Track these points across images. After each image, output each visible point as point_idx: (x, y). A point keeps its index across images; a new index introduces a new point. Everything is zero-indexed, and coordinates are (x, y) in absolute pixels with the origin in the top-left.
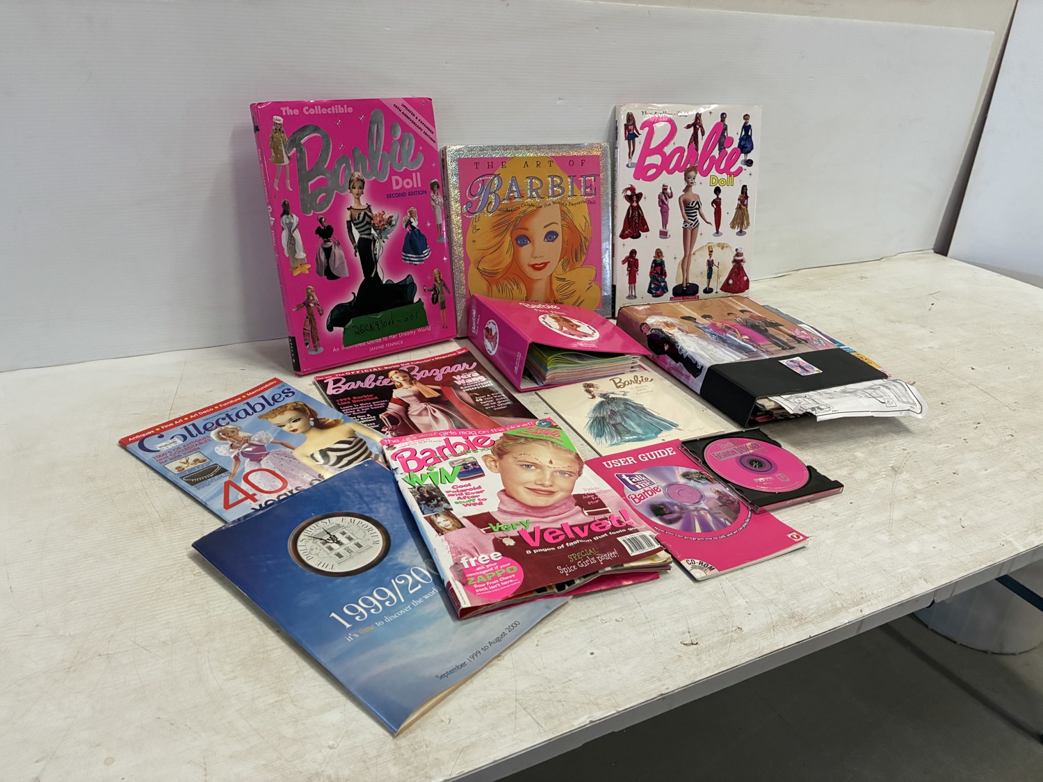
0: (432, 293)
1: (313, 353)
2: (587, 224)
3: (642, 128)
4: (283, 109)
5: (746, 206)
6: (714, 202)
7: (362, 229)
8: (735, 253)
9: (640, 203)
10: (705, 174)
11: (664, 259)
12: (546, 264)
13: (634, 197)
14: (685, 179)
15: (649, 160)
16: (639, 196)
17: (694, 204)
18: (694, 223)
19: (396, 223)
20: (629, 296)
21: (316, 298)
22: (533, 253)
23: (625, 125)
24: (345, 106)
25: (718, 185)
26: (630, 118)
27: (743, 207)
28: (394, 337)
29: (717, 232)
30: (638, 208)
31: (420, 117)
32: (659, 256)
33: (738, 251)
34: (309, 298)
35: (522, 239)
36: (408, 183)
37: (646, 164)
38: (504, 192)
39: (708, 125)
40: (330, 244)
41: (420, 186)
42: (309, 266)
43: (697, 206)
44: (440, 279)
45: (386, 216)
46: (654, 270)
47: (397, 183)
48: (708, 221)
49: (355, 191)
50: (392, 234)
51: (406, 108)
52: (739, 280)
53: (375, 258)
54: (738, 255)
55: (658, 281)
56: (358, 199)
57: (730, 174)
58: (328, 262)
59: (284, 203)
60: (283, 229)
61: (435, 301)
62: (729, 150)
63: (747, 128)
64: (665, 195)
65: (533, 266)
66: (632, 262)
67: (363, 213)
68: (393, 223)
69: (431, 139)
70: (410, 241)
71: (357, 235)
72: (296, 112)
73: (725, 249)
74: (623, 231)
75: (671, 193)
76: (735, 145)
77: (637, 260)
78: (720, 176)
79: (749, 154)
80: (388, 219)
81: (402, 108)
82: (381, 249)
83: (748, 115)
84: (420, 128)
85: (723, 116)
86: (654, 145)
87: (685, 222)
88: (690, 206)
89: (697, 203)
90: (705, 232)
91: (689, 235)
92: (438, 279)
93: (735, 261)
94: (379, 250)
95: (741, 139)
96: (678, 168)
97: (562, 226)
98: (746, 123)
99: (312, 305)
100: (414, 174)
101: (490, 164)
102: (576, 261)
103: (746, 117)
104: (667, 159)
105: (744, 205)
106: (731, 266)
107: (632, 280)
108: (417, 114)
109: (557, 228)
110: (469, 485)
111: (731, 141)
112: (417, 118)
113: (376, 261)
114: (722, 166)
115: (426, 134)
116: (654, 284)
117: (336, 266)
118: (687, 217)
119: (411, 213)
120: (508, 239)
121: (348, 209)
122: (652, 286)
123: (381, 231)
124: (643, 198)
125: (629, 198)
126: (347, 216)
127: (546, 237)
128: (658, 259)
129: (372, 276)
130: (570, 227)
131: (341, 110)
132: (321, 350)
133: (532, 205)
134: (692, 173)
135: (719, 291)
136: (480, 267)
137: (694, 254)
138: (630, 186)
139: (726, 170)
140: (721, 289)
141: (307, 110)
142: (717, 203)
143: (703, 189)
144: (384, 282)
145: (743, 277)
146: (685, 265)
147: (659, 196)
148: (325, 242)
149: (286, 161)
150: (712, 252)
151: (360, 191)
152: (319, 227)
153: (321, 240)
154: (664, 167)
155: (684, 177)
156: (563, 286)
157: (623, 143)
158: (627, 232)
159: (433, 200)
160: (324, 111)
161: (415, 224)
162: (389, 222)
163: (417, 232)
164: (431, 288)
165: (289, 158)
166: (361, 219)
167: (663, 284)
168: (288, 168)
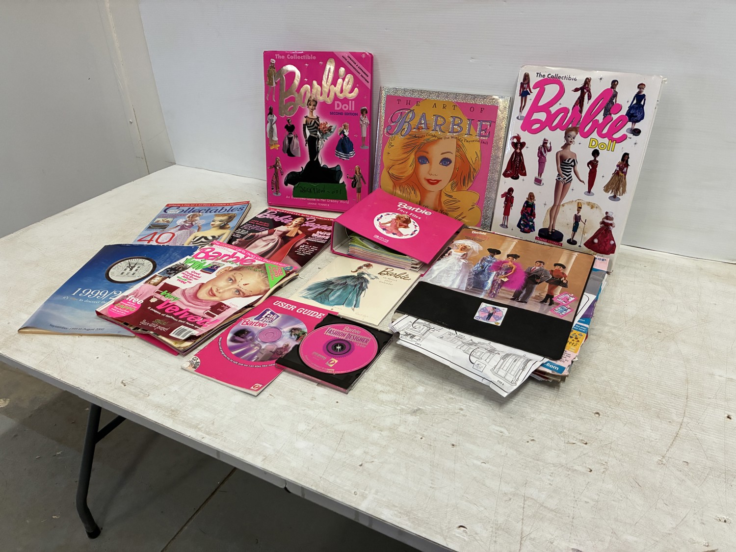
0: (353, 180)
1: (275, 195)
2: (477, 159)
3: (535, 87)
4: (276, 55)
5: (625, 173)
6: (590, 163)
7: (312, 131)
8: (605, 215)
9: (522, 151)
10: (585, 135)
11: (535, 202)
12: (438, 181)
13: (519, 145)
14: (565, 137)
15: (536, 116)
16: (523, 145)
17: (570, 161)
18: (567, 178)
19: (334, 131)
20: (502, 225)
21: (280, 164)
22: (430, 170)
23: (521, 83)
24: (312, 55)
25: (597, 148)
26: (526, 77)
27: (621, 174)
28: (324, 200)
29: (589, 191)
30: (521, 154)
31: (360, 65)
32: (531, 199)
33: (608, 215)
34: (276, 164)
35: (423, 159)
36: (345, 107)
37: (533, 118)
38: (414, 123)
39: (596, 90)
40: (292, 136)
41: (353, 110)
42: (279, 146)
43: (573, 164)
44: (359, 173)
45: (328, 125)
46: (526, 209)
47: (338, 106)
48: (581, 180)
49: (311, 107)
50: (330, 137)
51: (351, 59)
52: (605, 242)
53: (318, 150)
54: (607, 218)
55: (527, 219)
56: (312, 112)
57: (612, 140)
58: (289, 146)
59: (270, 108)
60: (268, 122)
61: (354, 185)
62: (615, 117)
63: (640, 97)
64: (544, 148)
65: (428, 181)
66: (509, 197)
67: (313, 121)
68: (332, 130)
69: (366, 80)
70: (342, 144)
71: (308, 133)
72: (283, 57)
73: (595, 209)
74: (506, 171)
75: (551, 147)
76: (624, 112)
77: (513, 197)
78: (600, 140)
79: (637, 124)
80: (329, 127)
81: (347, 58)
82: (322, 145)
83: (645, 85)
84: (358, 72)
85: (614, 83)
86: (541, 103)
87: (558, 175)
88: (566, 162)
89: (574, 161)
90: (577, 189)
91: (561, 187)
92: (358, 173)
93: (603, 223)
94: (321, 145)
95: (631, 108)
96: (559, 126)
97: (456, 156)
98: (639, 92)
99: (278, 168)
100: (350, 102)
101: (408, 102)
102: (464, 185)
103: (641, 86)
104: (551, 117)
105: (623, 173)
106: (598, 226)
107: (507, 213)
108: (357, 63)
109: (452, 157)
110: (199, 274)
111: (619, 108)
112: (357, 66)
113: (318, 152)
114: (605, 131)
115: (362, 77)
116: (524, 221)
117: (294, 149)
118: (561, 172)
119: (345, 126)
120: (412, 157)
121: (305, 117)
122: (522, 223)
123: (324, 134)
124: (525, 148)
125: (514, 145)
126: (304, 121)
127: (441, 161)
128: (529, 201)
129: (315, 160)
130: (463, 158)
131: (309, 58)
132: (279, 194)
133: (434, 136)
134: (573, 133)
135: (582, 245)
136: (390, 172)
137: (563, 205)
138: (517, 135)
139: (609, 136)
140: (585, 244)
141: (289, 57)
142: (593, 165)
143: (581, 148)
144: (322, 166)
145: (610, 241)
146: (553, 212)
147: (539, 148)
148: (289, 134)
149: (274, 85)
150: (581, 208)
151: (314, 107)
152: (287, 125)
153: (287, 132)
154: (547, 124)
155: (564, 135)
156: (450, 201)
157: (518, 99)
158: (509, 172)
159: (362, 121)
160: (299, 57)
161: (347, 134)
162: (330, 129)
163: (347, 139)
164: (352, 177)
165: (276, 83)
166: (312, 124)
167: (531, 223)
168: (275, 88)
